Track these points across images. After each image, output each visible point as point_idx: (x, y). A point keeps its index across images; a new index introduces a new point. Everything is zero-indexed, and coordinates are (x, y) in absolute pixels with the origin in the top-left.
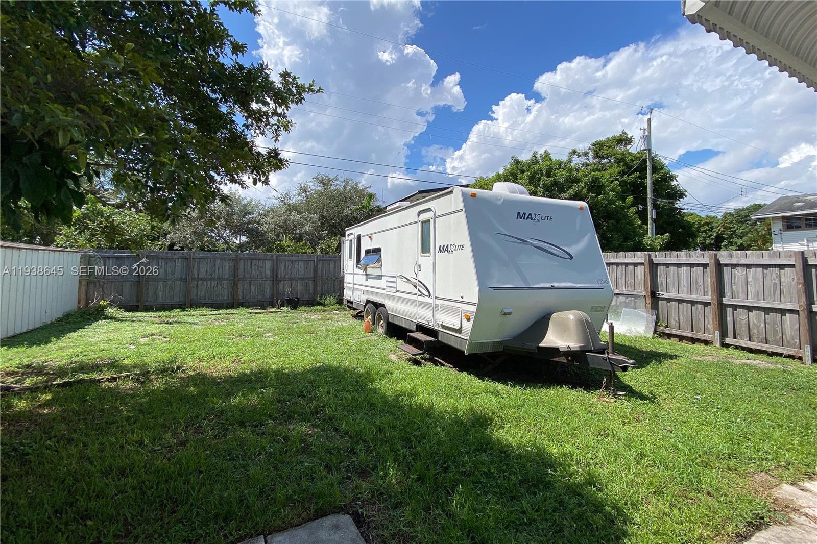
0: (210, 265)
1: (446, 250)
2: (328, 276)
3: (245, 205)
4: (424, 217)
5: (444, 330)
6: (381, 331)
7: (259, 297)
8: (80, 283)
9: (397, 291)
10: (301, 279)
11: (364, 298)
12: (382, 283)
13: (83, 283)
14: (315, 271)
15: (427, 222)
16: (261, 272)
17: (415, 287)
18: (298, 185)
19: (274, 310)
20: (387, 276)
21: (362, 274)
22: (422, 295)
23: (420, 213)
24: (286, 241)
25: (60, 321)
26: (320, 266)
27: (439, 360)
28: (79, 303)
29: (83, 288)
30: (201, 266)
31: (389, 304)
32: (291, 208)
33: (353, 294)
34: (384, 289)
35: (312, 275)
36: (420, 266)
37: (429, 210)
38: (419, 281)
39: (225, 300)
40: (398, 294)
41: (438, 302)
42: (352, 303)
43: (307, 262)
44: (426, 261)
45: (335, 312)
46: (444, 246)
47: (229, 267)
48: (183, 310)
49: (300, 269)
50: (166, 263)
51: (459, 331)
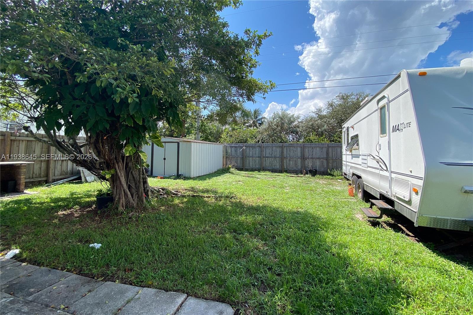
0: (270, 150)
1: (397, 129)
2: (336, 157)
3: (290, 118)
4: (381, 104)
5: (398, 201)
6: (360, 195)
7: (295, 168)
8: (223, 157)
9: (368, 167)
10: (319, 158)
11: (351, 171)
12: (359, 161)
13: (225, 158)
14: (327, 154)
15: (382, 108)
16: (295, 154)
17: (378, 162)
18: (327, 103)
19: (302, 175)
20: (362, 155)
21: (350, 155)
22: (382, 169)
23: (378, 102)
24: (312, 137)
25: (216, 172)
26: (330, 150)
27: (403, 227)
28: (223, 166)
29: (225, 160)
30: (267, 150)
31: (363, 176)
32: (321, 117)
33: (346, 169)
34: (360, 165)
35: (325, 156)
36: (380, 145)
37: (384, 97)
38: (380, 158)
39: (278, 168)
40: (369, 169)
41: (393, 175)
42: (346, 175)
43: (322, 148)
44: (384, 140)
45: (339, 180)
46: (396, 126)
47: (279, 151)
48: (259, 171)
49: (317, 152)
50: (253, 149)
51: (409, 202)
